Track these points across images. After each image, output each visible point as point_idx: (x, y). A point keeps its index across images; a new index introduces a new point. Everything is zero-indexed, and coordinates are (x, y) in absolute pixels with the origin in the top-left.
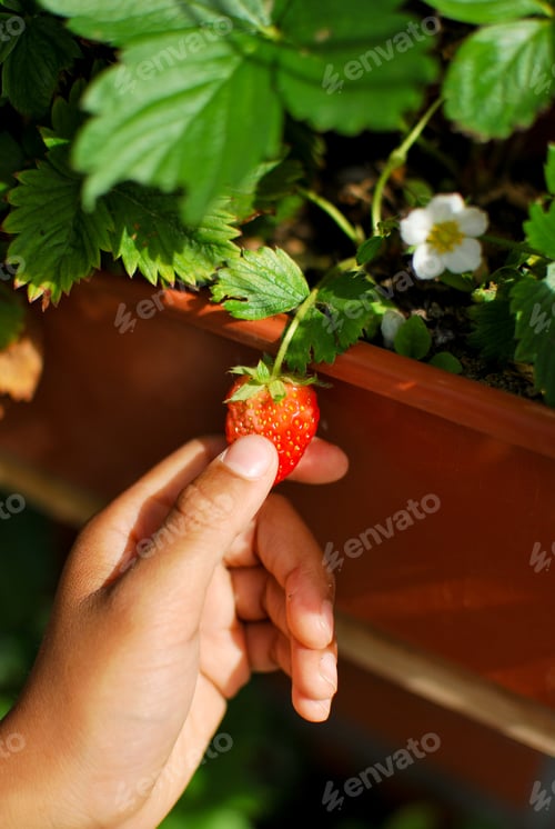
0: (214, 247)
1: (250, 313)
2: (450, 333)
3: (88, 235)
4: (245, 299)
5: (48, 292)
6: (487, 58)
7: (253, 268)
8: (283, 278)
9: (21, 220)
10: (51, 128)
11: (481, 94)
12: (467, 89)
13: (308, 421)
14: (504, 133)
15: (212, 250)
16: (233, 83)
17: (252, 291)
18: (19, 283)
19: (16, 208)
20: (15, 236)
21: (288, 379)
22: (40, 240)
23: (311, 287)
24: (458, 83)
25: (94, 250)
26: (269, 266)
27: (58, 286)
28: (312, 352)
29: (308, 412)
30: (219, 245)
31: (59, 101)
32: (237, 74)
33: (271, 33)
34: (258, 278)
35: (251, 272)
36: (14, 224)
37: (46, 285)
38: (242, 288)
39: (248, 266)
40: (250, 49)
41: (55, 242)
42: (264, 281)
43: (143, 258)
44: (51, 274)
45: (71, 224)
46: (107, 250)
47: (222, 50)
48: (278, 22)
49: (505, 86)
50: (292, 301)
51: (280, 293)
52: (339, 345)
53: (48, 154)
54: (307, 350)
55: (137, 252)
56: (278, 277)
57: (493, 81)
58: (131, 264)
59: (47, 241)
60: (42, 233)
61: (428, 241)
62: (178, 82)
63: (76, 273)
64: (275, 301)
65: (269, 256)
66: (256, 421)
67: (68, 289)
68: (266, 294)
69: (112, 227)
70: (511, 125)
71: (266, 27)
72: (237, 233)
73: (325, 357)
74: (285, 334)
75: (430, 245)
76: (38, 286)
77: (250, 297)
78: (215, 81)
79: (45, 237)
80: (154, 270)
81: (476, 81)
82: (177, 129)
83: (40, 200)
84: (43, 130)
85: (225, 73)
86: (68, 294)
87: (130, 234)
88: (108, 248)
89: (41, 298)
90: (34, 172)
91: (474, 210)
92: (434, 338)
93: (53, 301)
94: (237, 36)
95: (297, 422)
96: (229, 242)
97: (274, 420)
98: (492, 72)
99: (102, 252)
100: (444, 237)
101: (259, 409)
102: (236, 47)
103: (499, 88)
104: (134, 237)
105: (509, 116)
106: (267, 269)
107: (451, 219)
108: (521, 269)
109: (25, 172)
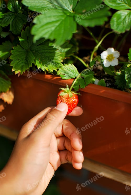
0: (57, 64)
1: (66, 78)
2: (110, 84)
3: (29, 60)
4: (64, 75)
5: (20, 73)
6: (119, 17)
7: (66, 68)
8: (73, 71)
9: (14, 57)
10: (21, 37)
11: (118, 25)
12: (115, 23)
13: (76, 102)
14: (124, 32)
15: (56, 65)
16: (65, 20)
17: (66, 73)
18: (13, 70)
19: (13, 54)
20: (12, 60)
21: (73, 92)
22: (18, 61)
23: (79, 73)
24: (114, 21)
25: (30, 63)
26: (70, 68)
27: (22, 71)
28: (80, 86)
29: (77, 100)
30: (58, 64)
31: (23, 31)
32: (65, 19)
33: (72, 12)
34: (67, 70)
35: (66, 69)
36: (12, 57)
37: (19, 71)
38: (64, 72)
39: (65, 67)
40: (68, 14)
41: (21, 62)
42: (69, 71)
43: (41, 65)
44: (20, 69)
45: (25, 58)
46: (33, 63)
47: (62, 14)
48: (73, 10)
49: (123, 23)
50: (75, 76)
51: (72, 74)
52: (86, 84)
53: (20, 43)
54: (78, 86)
55: (40, 64)
56: (72, 70)
57: (121, 22)
58: (39, 66)
59: (19, 62)
60: (18, 60)
61: (107, 59)
62: (53, 19)
63: (26, 68)
64: (71, 76)
65: (70, 66)
66: (65, 101)
67: (24, 71)
68: (69, 74)
69: (34, 58)
70: (125, 30)
71: (71, 11)
72: (62, 61)
73: (82, 87)
74: (73, 82)
75: (107, 60)
76: (17, 71)
77: (66, 74)
78: (61, 20)
79: (19, 61)
80: (44, 68)
81: (117, 21)
82: (53, 28)
83: (18, 53)
84: (19, 37)
85: (63, 19)
86: (25, 72)
87: (38, 60)
88: (34, 63)
89: (18, 74)
90: (17, 47)
91: (117, 51)
92: (106, 85)
93: (21, 74)
94: (65, 11)
95: (74, 102)
96: (60, 63)
97: (69, 101)
98: (120, 20)
99: (32, 63)
100: (110, 58)
101: (66, 98)
102: (65, 14)
103: (122, 24)
104: (39, 61)
105: (124, 29)
106: (69, 68)
107: (112, 54)
108: (126, 68)
109: (15, 47)
